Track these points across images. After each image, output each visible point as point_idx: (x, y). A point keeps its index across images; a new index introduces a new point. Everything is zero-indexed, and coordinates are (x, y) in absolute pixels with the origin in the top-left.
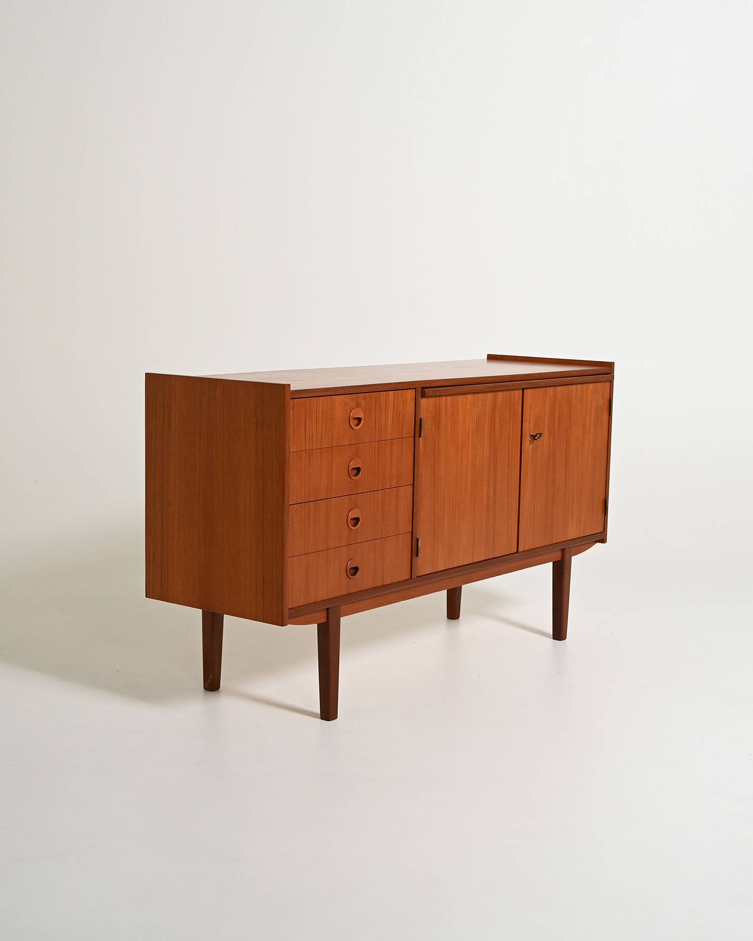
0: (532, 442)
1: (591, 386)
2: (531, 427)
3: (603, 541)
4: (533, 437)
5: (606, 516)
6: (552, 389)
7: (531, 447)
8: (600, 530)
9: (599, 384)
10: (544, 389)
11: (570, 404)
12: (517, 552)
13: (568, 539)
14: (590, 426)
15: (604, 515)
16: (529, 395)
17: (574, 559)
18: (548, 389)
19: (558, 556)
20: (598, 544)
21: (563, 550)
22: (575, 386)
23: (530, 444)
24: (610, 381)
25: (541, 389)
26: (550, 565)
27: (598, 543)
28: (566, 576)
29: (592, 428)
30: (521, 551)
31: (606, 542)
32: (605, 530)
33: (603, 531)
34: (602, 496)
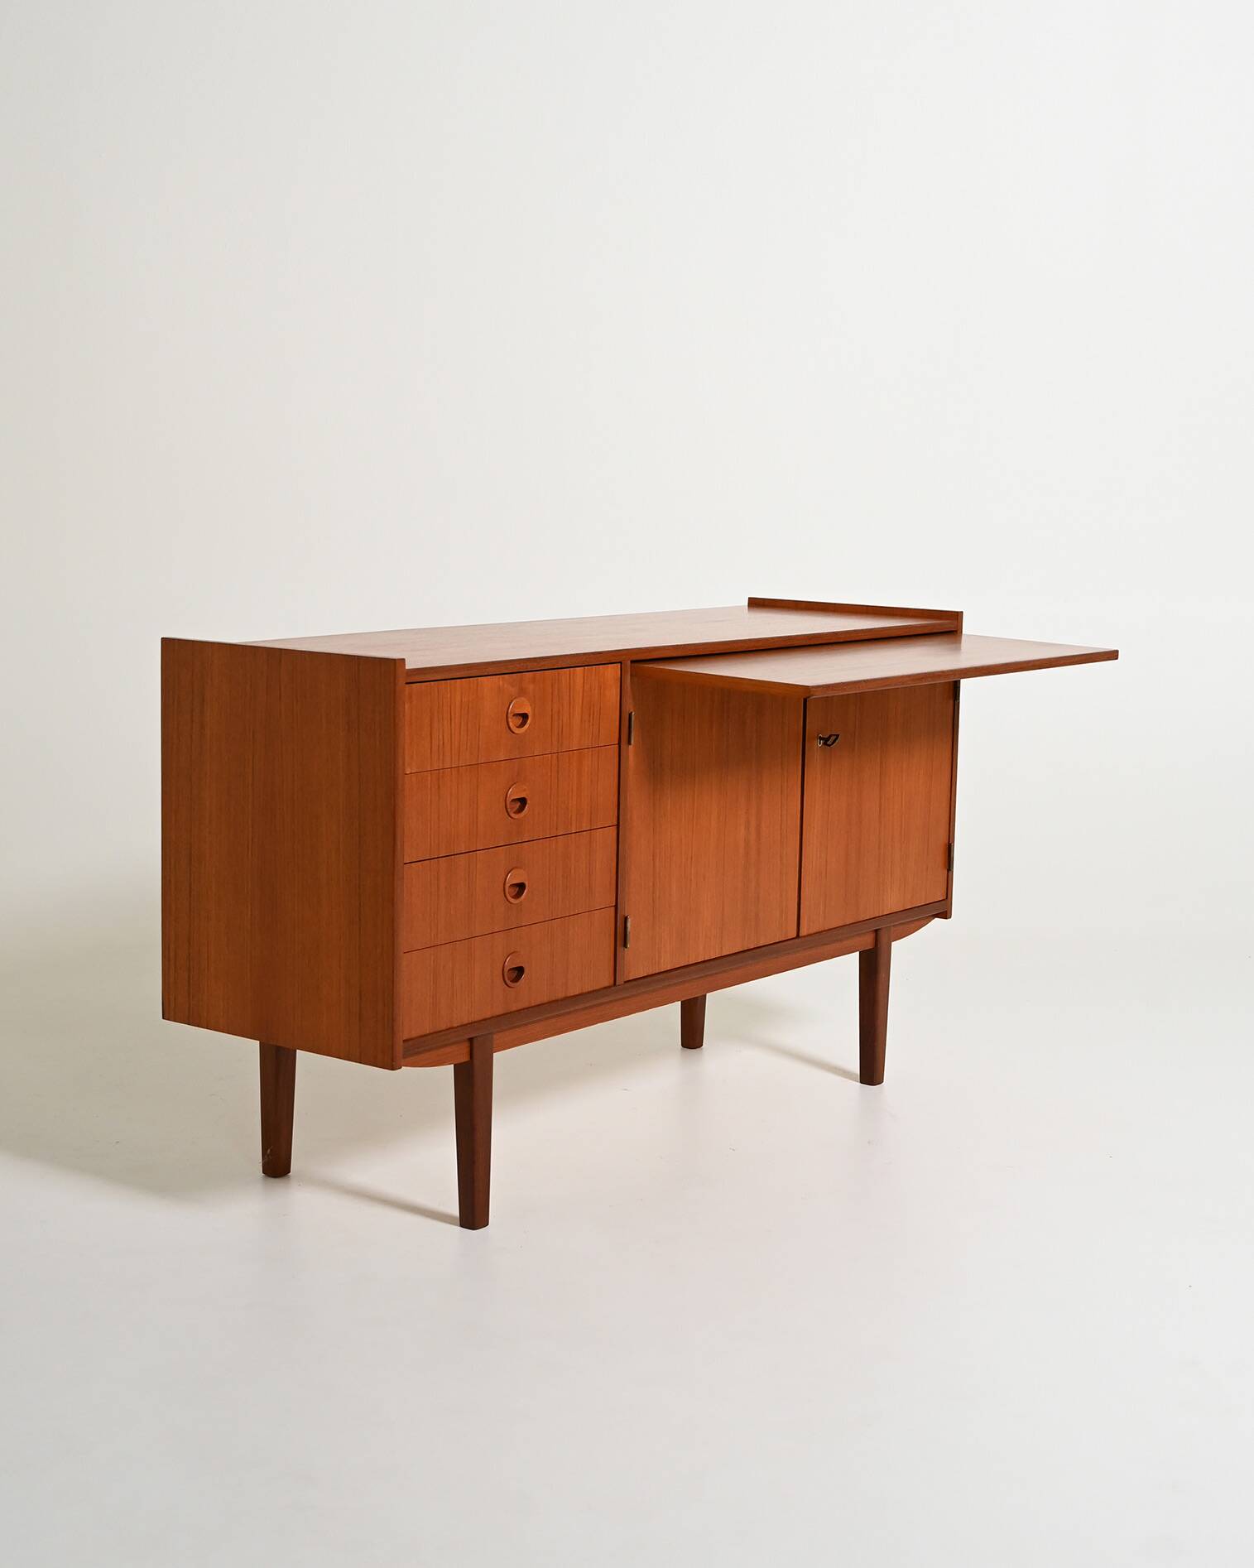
0: (822, 749)
3: (945, 914)
4: (825, 741)
5: (950, 874)
7: (820, 756)
8: (940, 896)
12: (798, 936)
13: (885, 913)
15: (946, 872)
17: (896, 946)
19: (867, 941)
20: (937, 921)
21: (876, 931)
23: (819, 751)
26: (855, 957)
27: (936, 919)
28: (882, 975)
30: (805, 934)
31: (950, 917)
32: (949, 896)
33: (945, 897)
34: (943, 840)
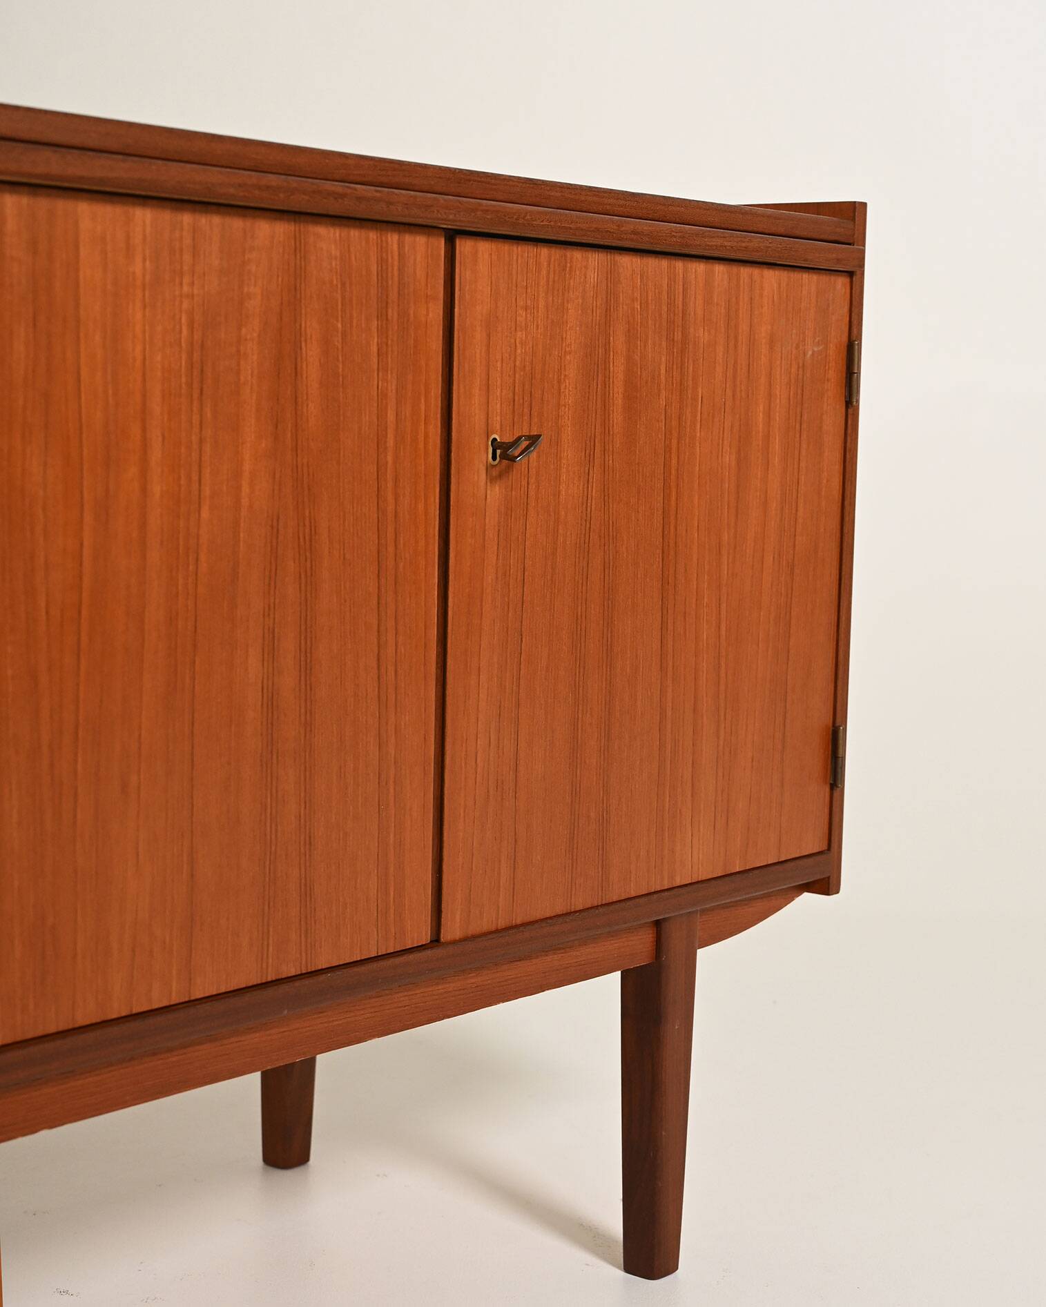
0: (500, 476)
1: (771, 277)
2: (496, 407)
3: (827, 884)
4: (504, 452)
5: (836, 794)
6: (595, 259)
7: (495, 493)
8: (812, 844)
9: (805, 276)
10: (557, 253)
11: (678, 336)
12: (436, 941)
13: (678, 882)
14: (767, 437)
15: (828, 789)
16: (483, 268)
17: (709, 959)
18: (577, 255)
19: (639, 946)
20: (807, 898)
21: (658, 924)
22: (700, 267)
23: (492, 480)
24: (851, 274)
25: (544, 251)
26: (610, 986)
27: (806, 894)
28: (672, 1027)
29: (776, 446)
30: (458, 934)
31: (838, 892)
32: (834, 845)
33: (825, 847)
34: (820, 716)
